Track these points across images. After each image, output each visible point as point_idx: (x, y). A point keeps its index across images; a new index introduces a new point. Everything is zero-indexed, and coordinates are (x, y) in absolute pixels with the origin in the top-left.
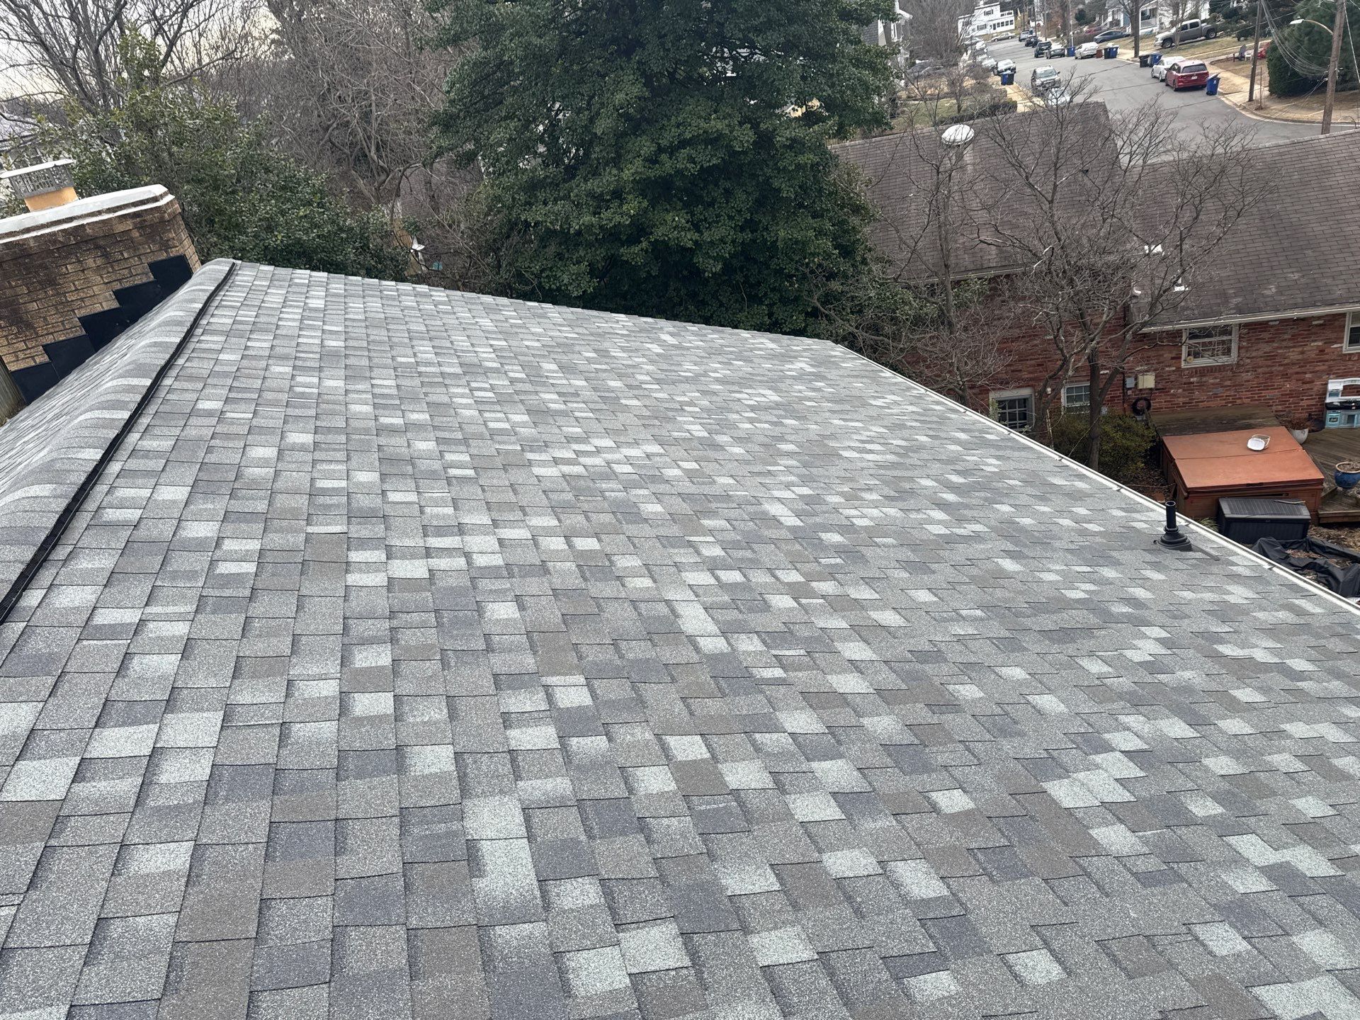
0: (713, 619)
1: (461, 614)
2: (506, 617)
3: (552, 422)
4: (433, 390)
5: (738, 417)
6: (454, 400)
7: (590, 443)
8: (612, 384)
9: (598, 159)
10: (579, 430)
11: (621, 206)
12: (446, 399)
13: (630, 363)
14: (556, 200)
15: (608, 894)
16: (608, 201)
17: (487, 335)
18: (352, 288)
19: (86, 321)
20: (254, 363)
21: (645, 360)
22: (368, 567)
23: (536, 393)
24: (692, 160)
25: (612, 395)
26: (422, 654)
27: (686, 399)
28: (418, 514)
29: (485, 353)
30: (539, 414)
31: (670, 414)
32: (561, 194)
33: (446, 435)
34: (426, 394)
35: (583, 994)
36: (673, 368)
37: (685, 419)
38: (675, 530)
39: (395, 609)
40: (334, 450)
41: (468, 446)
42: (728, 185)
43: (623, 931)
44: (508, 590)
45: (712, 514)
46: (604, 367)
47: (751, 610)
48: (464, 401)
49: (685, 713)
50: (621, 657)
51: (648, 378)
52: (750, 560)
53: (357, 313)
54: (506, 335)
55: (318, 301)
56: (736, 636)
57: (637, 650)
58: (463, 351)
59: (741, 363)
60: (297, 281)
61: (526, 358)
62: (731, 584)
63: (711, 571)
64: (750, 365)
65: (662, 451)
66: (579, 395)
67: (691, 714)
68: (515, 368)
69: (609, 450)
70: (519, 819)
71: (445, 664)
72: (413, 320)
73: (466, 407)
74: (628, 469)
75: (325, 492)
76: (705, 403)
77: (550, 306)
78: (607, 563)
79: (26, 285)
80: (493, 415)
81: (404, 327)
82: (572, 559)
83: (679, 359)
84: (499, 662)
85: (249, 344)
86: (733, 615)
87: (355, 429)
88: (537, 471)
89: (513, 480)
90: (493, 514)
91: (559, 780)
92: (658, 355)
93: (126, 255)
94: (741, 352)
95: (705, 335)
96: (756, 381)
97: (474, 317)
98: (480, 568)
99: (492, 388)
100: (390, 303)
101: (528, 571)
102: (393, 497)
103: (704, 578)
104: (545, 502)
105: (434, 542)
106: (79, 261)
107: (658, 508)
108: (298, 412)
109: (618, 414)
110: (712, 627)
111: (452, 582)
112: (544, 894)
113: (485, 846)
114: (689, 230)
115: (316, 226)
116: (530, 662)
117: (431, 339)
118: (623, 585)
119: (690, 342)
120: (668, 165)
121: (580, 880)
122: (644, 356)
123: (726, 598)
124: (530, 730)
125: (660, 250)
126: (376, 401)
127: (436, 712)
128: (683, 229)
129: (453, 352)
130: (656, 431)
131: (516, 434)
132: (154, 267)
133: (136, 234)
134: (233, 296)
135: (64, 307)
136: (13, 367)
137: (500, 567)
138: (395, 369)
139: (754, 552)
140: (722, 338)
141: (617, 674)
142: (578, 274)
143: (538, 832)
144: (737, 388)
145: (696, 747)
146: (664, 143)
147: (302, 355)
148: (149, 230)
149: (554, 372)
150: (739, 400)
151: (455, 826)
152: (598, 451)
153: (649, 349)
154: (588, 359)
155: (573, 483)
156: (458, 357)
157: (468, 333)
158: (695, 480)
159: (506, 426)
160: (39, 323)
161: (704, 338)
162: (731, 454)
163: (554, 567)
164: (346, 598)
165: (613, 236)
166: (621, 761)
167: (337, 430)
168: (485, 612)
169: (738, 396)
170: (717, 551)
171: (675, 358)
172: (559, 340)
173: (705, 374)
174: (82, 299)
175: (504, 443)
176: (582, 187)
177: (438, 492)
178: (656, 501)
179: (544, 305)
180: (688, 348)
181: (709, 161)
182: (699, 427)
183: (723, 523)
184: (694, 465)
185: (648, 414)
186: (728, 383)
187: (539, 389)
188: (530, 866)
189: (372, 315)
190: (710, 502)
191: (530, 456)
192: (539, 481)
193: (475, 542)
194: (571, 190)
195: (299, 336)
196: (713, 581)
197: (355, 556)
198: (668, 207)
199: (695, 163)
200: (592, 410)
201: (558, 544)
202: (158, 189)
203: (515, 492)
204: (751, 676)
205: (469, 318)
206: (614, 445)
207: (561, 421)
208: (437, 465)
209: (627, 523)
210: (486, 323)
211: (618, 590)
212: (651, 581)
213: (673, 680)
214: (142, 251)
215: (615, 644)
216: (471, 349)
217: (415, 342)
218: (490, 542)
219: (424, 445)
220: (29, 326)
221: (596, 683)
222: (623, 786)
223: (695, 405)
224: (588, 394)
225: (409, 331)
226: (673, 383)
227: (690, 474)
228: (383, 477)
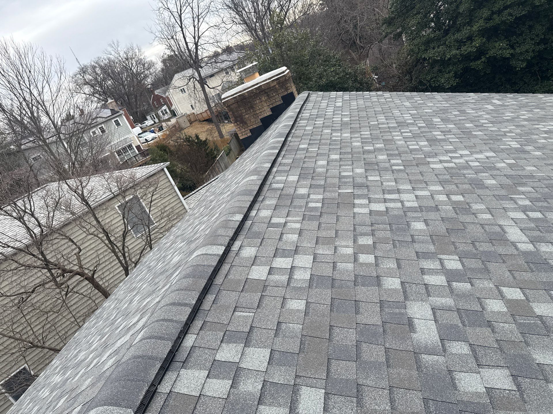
0: (525, 235)
1: (400, 226)
2: (420, 228)
3: (438, 144)
4: (385, 134)
5: (537, 137)
6: (394, 138)
7: (457, 153)
8: (467, 125)
9: (460, 24)
10: (452, 147)
11: (471, 43)
12: (390, 138)
13: (477, 115)
14: (438, 47)
15: (473, 351)
16: (465, 42)
17: (408, 109)
18: (352, 96)
19: (262, 120)
20: (317, 130)
21: (484, 113)
22: (361, 206)
23: (431, 132)
24: (510, 15)
25: (469, 130)
26: (385, 241)
27: (507, 130)
28: (380, 185)
29: (407, 117)
30: (432, 141)
31: (499, 137)
32: (442, 43)
33: (391, 152)
34: (382, 136)
35: (463, 390)
36: (500, 115)
37: (507, 139)
38: (503, 192)
39: (373, 222)
40: (347, 161)
41: (401, 157)
42: (531, 23)
43: (481, 368)
44: (420, 217)
45: (524, 184)
46: (463, 118)
47: (547, 231)
48: (398, 138)
49: (511, 277)
50: (477, 249)
51: (486, 121)
52: (547, 207)
53: (354, 106)
54: (416, 108)
55: (340, 104)
56: (539, 243)
57: (485, 247)
58: (398, 117)
59: (538, 110)
60: (331, 96)
61: (426, 117)
62: (535, 219)
63: (524, 212)
64: (544, 111)
65: (495, 155)
66: (451, 132)
67: (514, 278)
68: (421, 122)
69: (467, 155)
70: (430, 312)
71: (395, 246)
72: (376, 106)
73: (400, 140)
74: (477, 164)
75: (345, 177)
76: (518, 131)
77: (436, 93)
78: (468, 207)
79: (245, 109)
80: (411, 143)
81: (373, 110)
82: (450, 204)
83: (503, 111)
84: (417, 247)
85: (316, 123)
86: (537, 233)
87: (354, 152)
88: (432, 166)
89: (421, 170)
90: (412, 185)
91: (448, 299)
92: (491, 110)
93: (274, 95)
94: (538, 105)
95: (517, 98)
96: (548, 118)
97: (402, 102)
98: (408, 207)
99: (411, 131)
100: (367, 101)
101: (429, 209)
102: (370, 178)
103: (520, 215)
104: (437, 180)
105: (388, 196)
106: (260, 99)
107: (494, 182)
108: (334, 147)
109: (471, 139)
110: (525, 238)
111: (396, 213)
112: (443, 345)
113: (416, 321)
114: (508, 49)
115: (338, 74)
116: (432, 248)
117: (384, 113)
118: (476, 217)
119: (509, 102)
120: (497, 19)
121: (459, 342)
122: (484, 111)
123: (533, 225)
124: (433, 277)
125: (493, 61)
126: (362, 141)
127: (392, 265)
128: (505, 49)
129: (393, 118)
130: (492, 146)
131: (422, 150)
132: (283, 98)
133: (277, 86)
134: (309, 105)
135: (256, 115)
136: (241, 138)
137: (416, 207)
138: (370, 127)
139: (548, 203)
140: (527, 99)
141: (474, 256)
142: (449, 78)
143: (440, 319)
144: (536, 123)
145: (517, 293)
146: (495, 9)
147: (334, 125)
148: (281, 84)
149: (439, 122)
150: (538, 128)
151: (403, 311)
152: (462, 156)
153: (486, 108)
154: (455, 115)
155: (450, 171)
156: (396, 119)
157: (400, 109)
158: (513, 168)
159: (417, 147)
160: (248, 122)
161: (516, 100)
162: (534, 155)
163: (442, 208)
164: (354, 217)
165: (467, 58)
166: (478, 295)
167: (348, 153)
168: (411, 226)
169: (537, 126)
170: (527, 203)
171: (501, 111)
172: (441, 108)
173: (518, 117)
174: (261, 112)
175: (417, 154)
176: (451, 38)
177: (388, 176)
178: (492, 178)
179: (433, 93)
180: (508, 106)
181: (521, 13)
182: (515, 143)
183: (530, 189)
184: (513, 161)
185: (487, 138)
186: (531, 120)
187: (432, 130)
188: (436, 332)
189: (360, 106)
190: (523, 179)
191: (429, 160)
192: (433, 170)
193: (405, 197)
194: (447, 40)
195: (333, 118)
196: (525, 217)
197: (357, 201)
198: (497, 39)
199: (512, 16)
200: (458, 138)
201: (443, 198)
202: (284, 68)
203: (422, 175)
204: (548, 263)
205: (400, 103)
206: (469, 153)
207: (443, 143)
208: (387, 165)
209: (477, 189)
210: (407, 104)
211: (474, 219)
212: (490, 215)
213: (504, 262)
214: (279, 92)
215: (473, 243)
216: (401, 116)
217: (377, 116)
218: (412, 197)
219: (382, 157)
220: (246, 123)
221: (464, 260)
222: (479, 306)
223: (513, 133)
224: (455, 131)
225: (375, 111)
226: (500, 123)
227: (510, 166)
228: (366, 171)
